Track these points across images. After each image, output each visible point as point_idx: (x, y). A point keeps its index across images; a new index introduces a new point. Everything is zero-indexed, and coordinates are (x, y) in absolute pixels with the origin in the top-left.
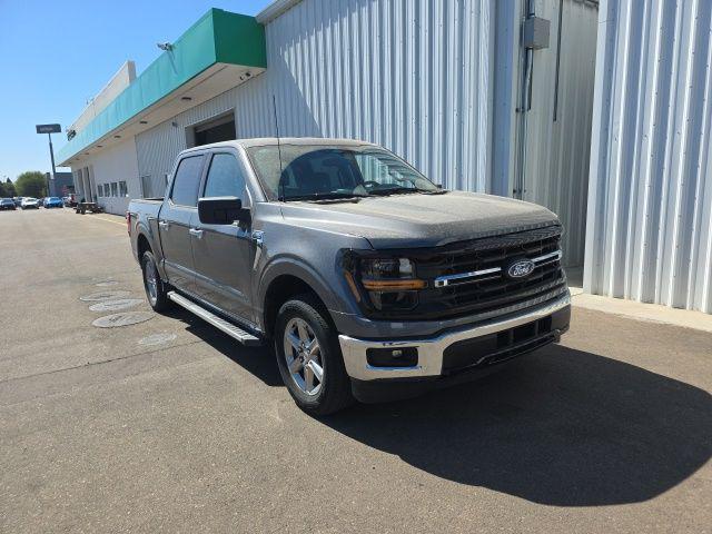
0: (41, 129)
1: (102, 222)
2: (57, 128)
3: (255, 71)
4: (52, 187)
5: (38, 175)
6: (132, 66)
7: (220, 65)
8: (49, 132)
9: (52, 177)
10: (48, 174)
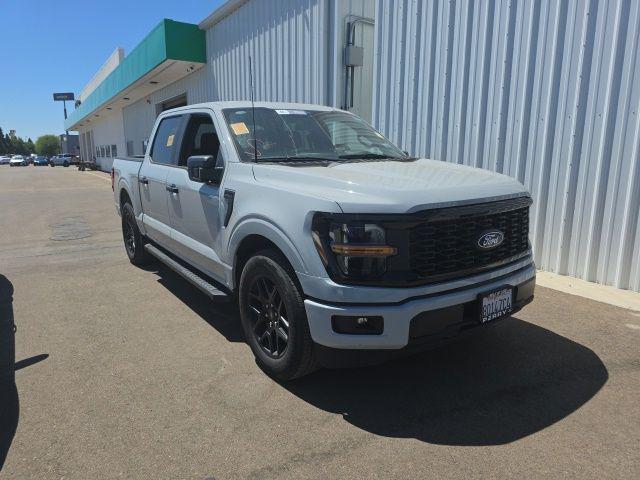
0: (57, 97)
1: (95, 178)
2: (70, 96)
3: (198, 65)
4: (65, 147)
5: (53, 138)
6: (121, 52)
7: (170, 61)
8: (64, 100)
9: (65, 139)
10: (62, 136)
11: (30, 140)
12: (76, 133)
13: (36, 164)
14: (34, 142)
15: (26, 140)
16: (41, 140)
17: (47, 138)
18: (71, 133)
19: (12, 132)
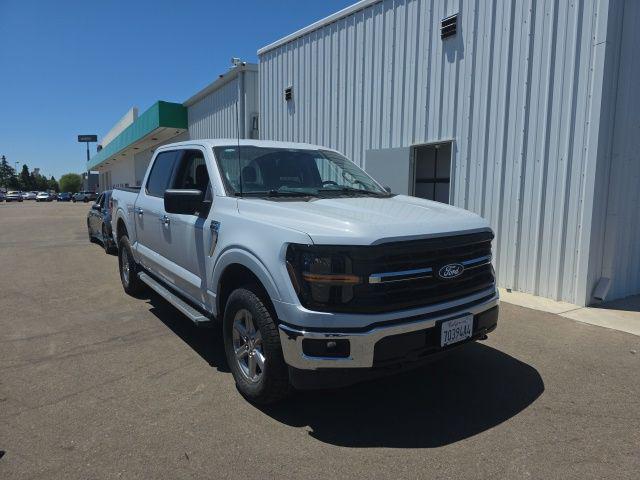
0: (81, 139)
2: (94, 138)
4: (86, 185)
5: (76, 177)
6: (136, 112)
8: (87, 141)
9: (87, 177)
10: (84, 175)
11: (53, 178)
12: (97, 173)
13: (59, 200)
14: (57, 180)
15: (49, 178)
16: (64, 178)
17: (70, 177)
18: (92, 172)
19: (37, 170)
